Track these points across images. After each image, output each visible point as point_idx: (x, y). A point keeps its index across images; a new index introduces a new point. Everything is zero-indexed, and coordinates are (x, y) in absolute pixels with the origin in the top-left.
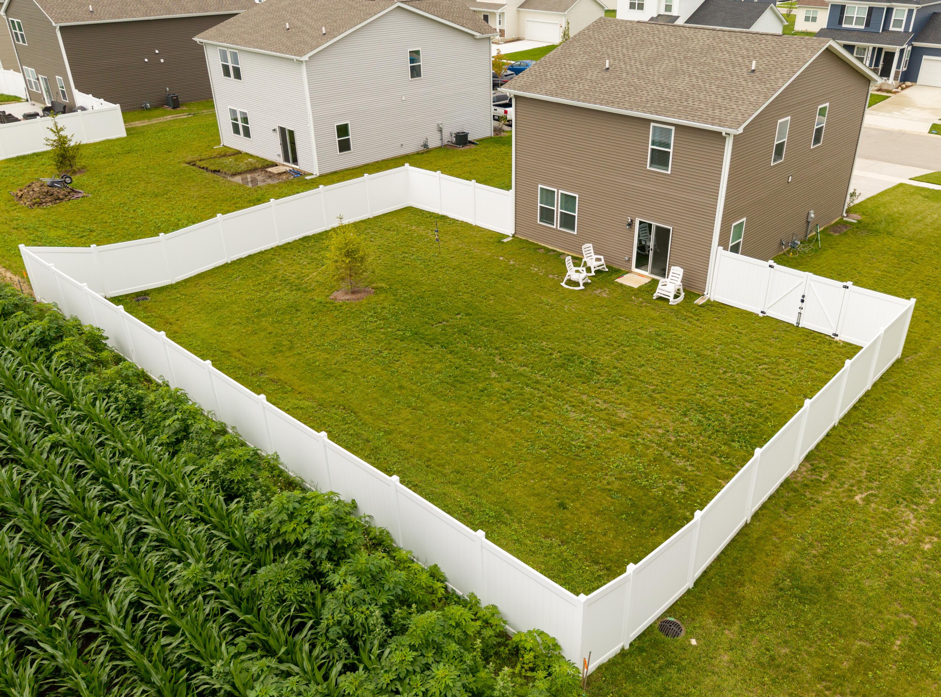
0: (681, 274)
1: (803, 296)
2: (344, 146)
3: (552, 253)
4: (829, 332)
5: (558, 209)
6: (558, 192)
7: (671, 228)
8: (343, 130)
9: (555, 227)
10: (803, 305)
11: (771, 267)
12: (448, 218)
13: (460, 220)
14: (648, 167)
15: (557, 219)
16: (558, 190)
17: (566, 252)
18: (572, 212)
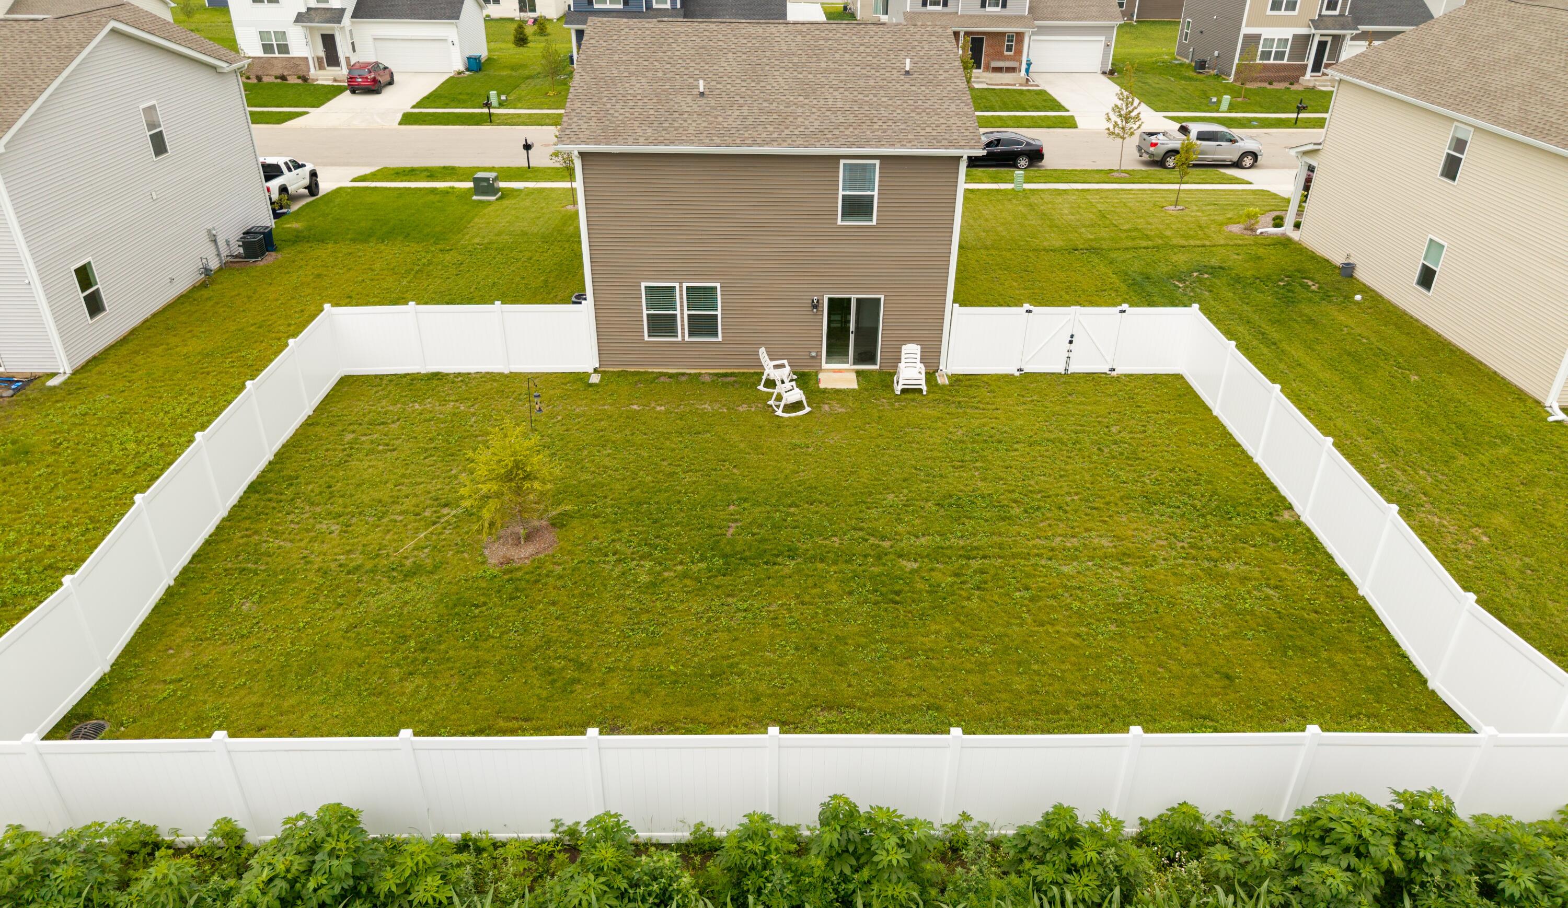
0: (919, 352)
1: (1072, 336)
2: (94, 305)
3: (684, 379)
4: (1104, 368)
5: (682, 312)
6: (681, 287)
7: (882, 297)
8: (84, 276)
9: (680, 339)
10: (1072, 347)
11: (1028, 311)
12: (447, 375)
13: (472, 371)
14: (839, 222)
15: (683, 326)
16: (681, 283)
17: (703, 371)
18: (709, 310)
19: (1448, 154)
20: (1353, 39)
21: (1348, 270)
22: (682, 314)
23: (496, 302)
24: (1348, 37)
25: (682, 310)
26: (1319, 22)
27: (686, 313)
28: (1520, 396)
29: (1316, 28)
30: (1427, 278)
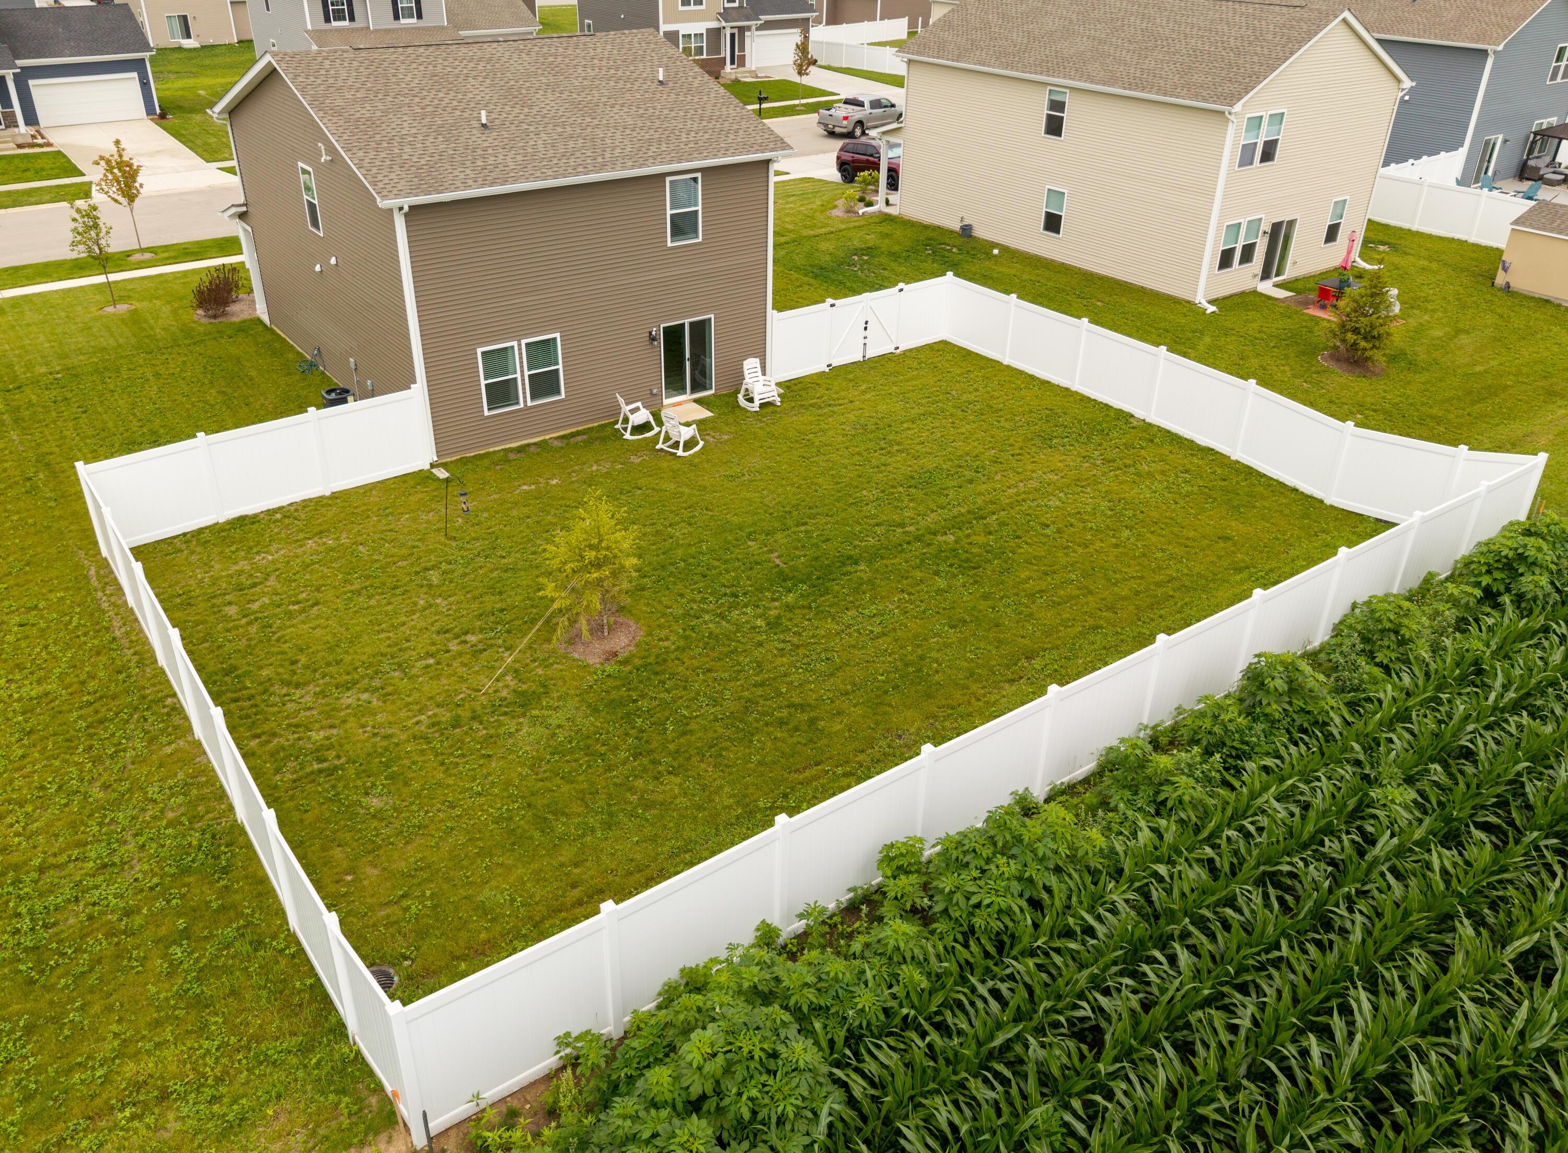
1: (866, 323)
3: (534, 450)
4: (891, 348)
5: (522, 374)
6: (519, 345)
7: (712, 316)
9: (522, 405)
10: (867, 333)
11: (832, 305)
12: (255, 516)
13: (284, 504)
14: (669, 244)
15: (524, 390)
16: (519, 341)
17: (547, 437)
18: (549, 366)
19: (1049, 116)
20: (758, 29)
21: (966, 230)
22: (523, 376)
23: (309, 409)
24: (754, 28)
25: (522, 372)
26: (726, 15)
27: (527, 373)
28: (1176, 301)
29: (726, 21)
30: (1053, 223)
